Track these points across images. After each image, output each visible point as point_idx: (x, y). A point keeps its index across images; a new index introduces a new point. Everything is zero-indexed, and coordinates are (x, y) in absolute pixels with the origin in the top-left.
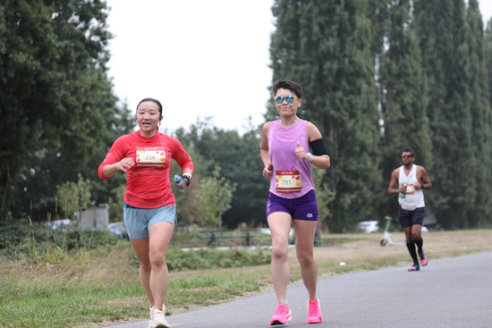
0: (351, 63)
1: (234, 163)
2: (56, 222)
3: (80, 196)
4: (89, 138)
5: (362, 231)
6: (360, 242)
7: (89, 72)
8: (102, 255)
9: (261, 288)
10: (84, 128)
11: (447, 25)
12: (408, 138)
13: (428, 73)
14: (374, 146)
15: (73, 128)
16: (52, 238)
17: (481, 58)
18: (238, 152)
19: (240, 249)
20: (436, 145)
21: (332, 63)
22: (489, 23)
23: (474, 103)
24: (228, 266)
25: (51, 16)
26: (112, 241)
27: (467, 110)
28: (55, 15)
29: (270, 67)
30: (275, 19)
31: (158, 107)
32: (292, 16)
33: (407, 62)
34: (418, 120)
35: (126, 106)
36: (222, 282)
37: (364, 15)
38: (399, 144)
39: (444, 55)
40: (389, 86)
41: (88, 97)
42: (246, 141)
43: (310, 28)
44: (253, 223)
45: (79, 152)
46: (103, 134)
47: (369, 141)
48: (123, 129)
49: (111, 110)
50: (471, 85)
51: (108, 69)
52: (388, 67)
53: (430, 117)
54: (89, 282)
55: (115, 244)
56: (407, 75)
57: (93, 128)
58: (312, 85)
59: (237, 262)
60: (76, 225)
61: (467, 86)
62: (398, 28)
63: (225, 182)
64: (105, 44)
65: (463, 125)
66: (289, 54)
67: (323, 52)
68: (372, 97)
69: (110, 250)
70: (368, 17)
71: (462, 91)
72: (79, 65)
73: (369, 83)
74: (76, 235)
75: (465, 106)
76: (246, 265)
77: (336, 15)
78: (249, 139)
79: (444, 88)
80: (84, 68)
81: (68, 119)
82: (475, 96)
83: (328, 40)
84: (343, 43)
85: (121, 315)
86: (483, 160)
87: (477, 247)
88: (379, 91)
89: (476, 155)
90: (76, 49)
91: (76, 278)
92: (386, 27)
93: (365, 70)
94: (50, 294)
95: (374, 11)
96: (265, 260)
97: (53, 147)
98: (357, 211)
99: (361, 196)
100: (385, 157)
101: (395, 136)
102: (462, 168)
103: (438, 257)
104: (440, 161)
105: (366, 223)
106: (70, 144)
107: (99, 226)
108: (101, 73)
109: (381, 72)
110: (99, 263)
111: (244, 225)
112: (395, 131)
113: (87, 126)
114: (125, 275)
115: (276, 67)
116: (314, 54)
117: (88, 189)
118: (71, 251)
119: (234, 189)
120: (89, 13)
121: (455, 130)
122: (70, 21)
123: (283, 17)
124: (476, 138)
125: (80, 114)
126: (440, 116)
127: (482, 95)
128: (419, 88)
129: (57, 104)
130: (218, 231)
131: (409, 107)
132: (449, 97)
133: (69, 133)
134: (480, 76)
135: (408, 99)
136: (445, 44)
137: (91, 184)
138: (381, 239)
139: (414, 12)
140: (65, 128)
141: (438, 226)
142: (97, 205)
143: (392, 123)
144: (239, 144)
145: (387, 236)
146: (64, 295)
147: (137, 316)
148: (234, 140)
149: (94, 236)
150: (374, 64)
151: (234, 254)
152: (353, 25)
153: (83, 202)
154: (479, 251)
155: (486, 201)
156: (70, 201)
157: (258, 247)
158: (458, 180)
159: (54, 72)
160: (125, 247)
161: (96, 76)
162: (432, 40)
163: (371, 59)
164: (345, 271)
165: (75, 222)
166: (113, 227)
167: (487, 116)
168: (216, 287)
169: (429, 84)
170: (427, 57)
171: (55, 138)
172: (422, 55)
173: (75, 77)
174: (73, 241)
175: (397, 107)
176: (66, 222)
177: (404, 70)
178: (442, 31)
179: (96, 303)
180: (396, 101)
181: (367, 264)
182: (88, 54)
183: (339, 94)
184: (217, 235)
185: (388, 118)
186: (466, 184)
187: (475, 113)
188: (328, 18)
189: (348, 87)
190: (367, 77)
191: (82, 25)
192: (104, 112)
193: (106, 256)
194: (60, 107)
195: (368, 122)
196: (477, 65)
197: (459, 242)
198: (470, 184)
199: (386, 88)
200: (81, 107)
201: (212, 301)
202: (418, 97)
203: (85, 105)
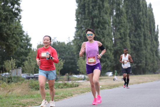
0: (103, 19)
1: (64, 53)
2: (4, 74)
3: (12, 65)
4: (14, 45)
5: (107, 76)
6: (107, 79)
7: (14, 23)
8: (19, 85)
9: (73, 95)
10: (13, 42)
11: (135, 6)
12: (122, 44)
13: (129, 22)
14: (111, 47)
15: (9, 42)
16: (2, 79)
17: (146, 17)
18: (65, 49)
19: (66, 82)
20: (132, 46)
21: (96, 19)
22: (149, 5)
23: (144, 32)
24: (62, 88)
25: (1, 4)
26: (23, 80)
27: (142, 35)
28: (3, 3)
29: (76, 20)
30: (77, 4)
31: (50, 38)
32: (83, 3)
33: (122, 19)
34: (126, 38)
35: (27, 34)
36: (60, 93)
37: (107, 3)
38: (119, 46)
39: (134, 16)
40: (116, 27)
41: (14, 31)
42: (68, 45)
43: (89, 7)
44: (70, 73)
45: (11, 50)
46: (19, 44)
47: (109, 45)
48: (26, 42)
49: (22, 35)
50: (143, 26)
51: (21, 22)
52: (115, 20)
53: (130, 37)
54: (15, 94)
55: (24, 81)
56: (122, 23)
57: (16, 41)
58: (90, 26)
59: (65, 87)
60: (11, 75)
61: (142, 26)
62: (118, 7)
63: (61, 59)
64: (20, 13)
65: (140, 40)
66: (82, 16)
67: (93, 15)
68: (110, 30)
69: (22, 83)
70: (108, 3)
71: (140, 28)
72: (11, 20)
73: (109, 26)
74: (11, 78)
75: (141, 33)
76: (68, 88)
77: (98, 3)
78: (69, 45)
79: (134, 27)
80: (13, 21)
81: (7, 39)
82: (144, 30)
83: (95, 11)
84: (100, 12)
85: (26, 105)
86: (147, 51)
87: (146, 81)
88: (112, 28)
89: (145, 50)
90: (10, 15)
91: (11, 92)
92: (114, 7)
93: (108, 21)
94: (2, 98)
95: (110, 1)
96: (74, 86)
97: (2, 48)
98: (105, 69)
99: (107, 64)
100: (115, 51)
101: (118, 43)
102: (140, 54)
103: (133, 84)
104: (133, 52)
105: (108, 73)
106: (8, 47)
107: (18, 75)
108: (19, 23)
109: (113, 22)
110: (18, 87)
111: (67, 74)
112: (118, 42)
113: (14, 41)
114: (27, 91)
115: (78, 21)
116: (90, 16)
117: (14, 62)
118: (9, 83)
119: (64, 62)
120: (14, 3)
121: (138, 41)
122: (8, 5)
123: (80, 3)
124: (145, 44)
125: (12, 37)
126: (133, 36)
127: (147, 29)
128: (126, 27)
129: (4, 34)
130: (58, 76)
131: (122, 34)
132: (136, 30)
133: (8, 44)
134: (146, 23)
135: (122, 31)
136: (134, 12)
137: (15, 61)
138: (113, 78)
139: (124, 2)
140: (6, 42)
141: (133, 74)
142: (18, 68)
143: (117, 39)
144: (66, 47)
145: (115, 77)
146: (7, 98)
147: (31, 105)
148: (64, 45)
149: (17, 78)
150: (111, 19)
151: (64, 84)
152: (103, 6)
153: (13, 67)
154: (146, 82)
155: (149, 65)
156: (8, 66)
157: (72, 81)
158: (139, 58)
159: (3, 23)
160: (27, 82)
161: (17, 24)
162: (130, 11)
163: (110, 17)
164: (101, 89)
165: (10, 73)
166: (23, 75)
167: (149, 36)
168: (58, 95)
169: (129, 26)
170: (128, 17)
171: (3, 45)
172: (127, 16)
173: (10, 24)
174: (9, 80)
175: (118, 34)
176: (7, 73)
177: (121, 21)
178: (133, 8)
179: (17, 101)
180: (118, 32)
181: (109, 87)
182: (14, 17)
183: (99, 29)
184: (58, 77)
185: (116, 37)
186: (142, 60)
187: (145, 36)
188: (95, 4)
189: (102, 27)
190: (108, 24)
191: (12, 7)
192: (20, 36)
193: (21, 85)
194: (5, 35)
195: (109, 39)
196: (145, 19)
197: (140, 79)
198: (143, 59)
199: (115, 27)
200: (12, 34)
201: (57, 100)
202: (126, 30)
203: (13, 34)
